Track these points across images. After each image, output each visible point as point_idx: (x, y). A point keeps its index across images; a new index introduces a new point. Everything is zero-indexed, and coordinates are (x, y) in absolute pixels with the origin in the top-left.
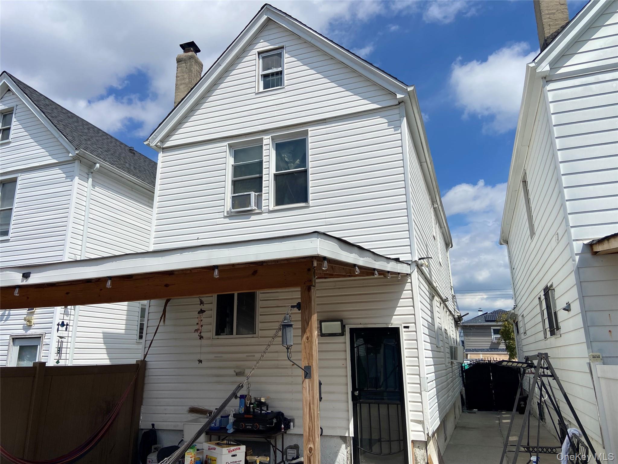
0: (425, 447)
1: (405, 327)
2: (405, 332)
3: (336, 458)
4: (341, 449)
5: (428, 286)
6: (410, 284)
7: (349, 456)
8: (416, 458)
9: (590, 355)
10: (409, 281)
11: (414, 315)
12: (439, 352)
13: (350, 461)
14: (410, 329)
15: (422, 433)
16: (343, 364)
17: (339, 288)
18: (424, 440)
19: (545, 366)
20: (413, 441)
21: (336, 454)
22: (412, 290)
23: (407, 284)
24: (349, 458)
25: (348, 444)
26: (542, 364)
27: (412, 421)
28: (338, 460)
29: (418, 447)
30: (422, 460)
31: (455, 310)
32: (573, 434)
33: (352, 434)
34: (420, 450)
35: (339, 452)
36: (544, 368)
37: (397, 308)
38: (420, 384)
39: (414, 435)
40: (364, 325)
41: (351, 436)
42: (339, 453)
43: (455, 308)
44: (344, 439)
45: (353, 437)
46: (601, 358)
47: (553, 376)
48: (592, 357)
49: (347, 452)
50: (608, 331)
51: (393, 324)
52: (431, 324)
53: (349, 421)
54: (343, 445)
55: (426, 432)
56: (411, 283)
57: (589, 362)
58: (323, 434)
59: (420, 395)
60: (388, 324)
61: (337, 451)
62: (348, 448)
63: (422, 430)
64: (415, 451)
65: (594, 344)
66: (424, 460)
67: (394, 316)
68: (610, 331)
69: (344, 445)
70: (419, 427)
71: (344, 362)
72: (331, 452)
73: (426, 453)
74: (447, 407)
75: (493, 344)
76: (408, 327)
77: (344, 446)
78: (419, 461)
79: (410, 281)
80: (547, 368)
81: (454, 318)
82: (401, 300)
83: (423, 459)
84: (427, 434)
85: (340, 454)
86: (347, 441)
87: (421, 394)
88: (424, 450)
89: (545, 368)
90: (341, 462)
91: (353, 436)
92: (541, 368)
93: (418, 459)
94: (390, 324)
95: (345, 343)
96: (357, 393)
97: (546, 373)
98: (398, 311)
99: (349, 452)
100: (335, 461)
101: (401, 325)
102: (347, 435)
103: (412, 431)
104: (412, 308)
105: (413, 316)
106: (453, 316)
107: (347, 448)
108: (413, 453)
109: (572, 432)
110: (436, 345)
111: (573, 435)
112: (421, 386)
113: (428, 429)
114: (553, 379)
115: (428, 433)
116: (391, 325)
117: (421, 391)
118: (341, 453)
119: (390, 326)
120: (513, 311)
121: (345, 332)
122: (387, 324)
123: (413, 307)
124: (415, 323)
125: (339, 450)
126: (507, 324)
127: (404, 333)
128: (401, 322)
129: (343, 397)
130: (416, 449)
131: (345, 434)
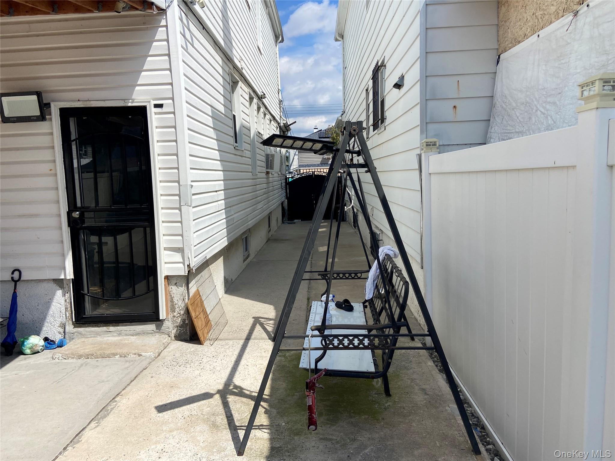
0: (186, 282)
1: (156, 106)
2: (155, 113)
3: (48, 310)
4: (56, 297)
5: (222, 58)
6: (165, 29)
7: (69, 306)
8: (172, 299)
9: (423, 143)
10: (163, 23)
11: (171, 84)
12: (242, 156)
13: (70, 313)
14: (164, 109)
15: (181, 265)
16: (51, 170)
17: (38, 36)
18: (184, 274)
19: (357, 149)
20: (167, 278)
21: (48, 305)
22: (168, 41)
23: (160, 29)
24: (69, 309)
25: (65, 290)
26: (351, 146)
27: (165, 249)
28: (52, 313)
29: (175, 284)
30: (180, 301)
31: (281, 117)
32: (386, 255)
33: (70, 275)
34: (178, 288)
35: (52, 301)
36: (352, 153)
37: (143, 73)
38: (179, 195)
39: (169, 268)
40: (85, 103)
41: (68, 278)
42: (52, 303)
43: (281, 114)
44: (60, 283)
45: (72, 279)
46: (437, 145)
47: (368, 165)
48: (425, 144)
49: (66, 301)
50: (453, 106)
51: (135, 101)
52: (223, 116)
53: (64, 256)
54: (58, 291)
55: (187, 263)
56: (166, 26)
57: (419, 153)
58: (22, 279)
59: (179, 212)
60: (126, 101)
61: (49, 301)
62: (67, 294)
63: (182, 261)
64: (171, 290)
65: (430, 126)
66: (184, 300)
67: (137, 87)
68: (455, 107)
69: (61, 291)
70: (178, 257)
71: (51, 166)
72: (39, 302)
73: (186, 292)
74: (249, 223)
75: (323, 159)
76: (160, 106)
77: (59, 293)
78: (176, 302)
79: (165, 24)
80: (359, 153)
81: (280, 127)
82: (149, 59)
83: (182, 299)
84: (188, 266)
85: (54, 304)
86: (65, 285)
87: (180, 210)
88: (183, 287)
89: (355, 153)
90: (57, 315)
91: (72, 277)
92: (348, 151)
93: (175, 300)
94: (130, 101)
95: (52, 134)
96: (76, 214)
97: (355, 162)
98: (145, 77)
99: (67, 301)
100: (46, 314)
101: (149, 102)
102: (62, 277)
103: (165, 263)
104: (168, 72)
105: (170, 87)
106: (279, 124)
107: (65, 295)
108: (168, 293)
109: (385, 252)
110: (233, 145)
111: (386, 257)
112: (180, 198)
113: (189, 258)
114: (366, 172)
115: (190, 264)
116: (132, 102)
117: (180, 206)
118: (56, 302)
119: (130, 105)
120: (340, 118)
121: (50, 115)
122: (124, 100)
123: (170, 70)
124: (173, 99)
125: (51, 299)
126: (336, 136)
127: (154, 117)
128: (148, 97)
129: (53, 222)
130: (172, 287)
131: (60, 275)
